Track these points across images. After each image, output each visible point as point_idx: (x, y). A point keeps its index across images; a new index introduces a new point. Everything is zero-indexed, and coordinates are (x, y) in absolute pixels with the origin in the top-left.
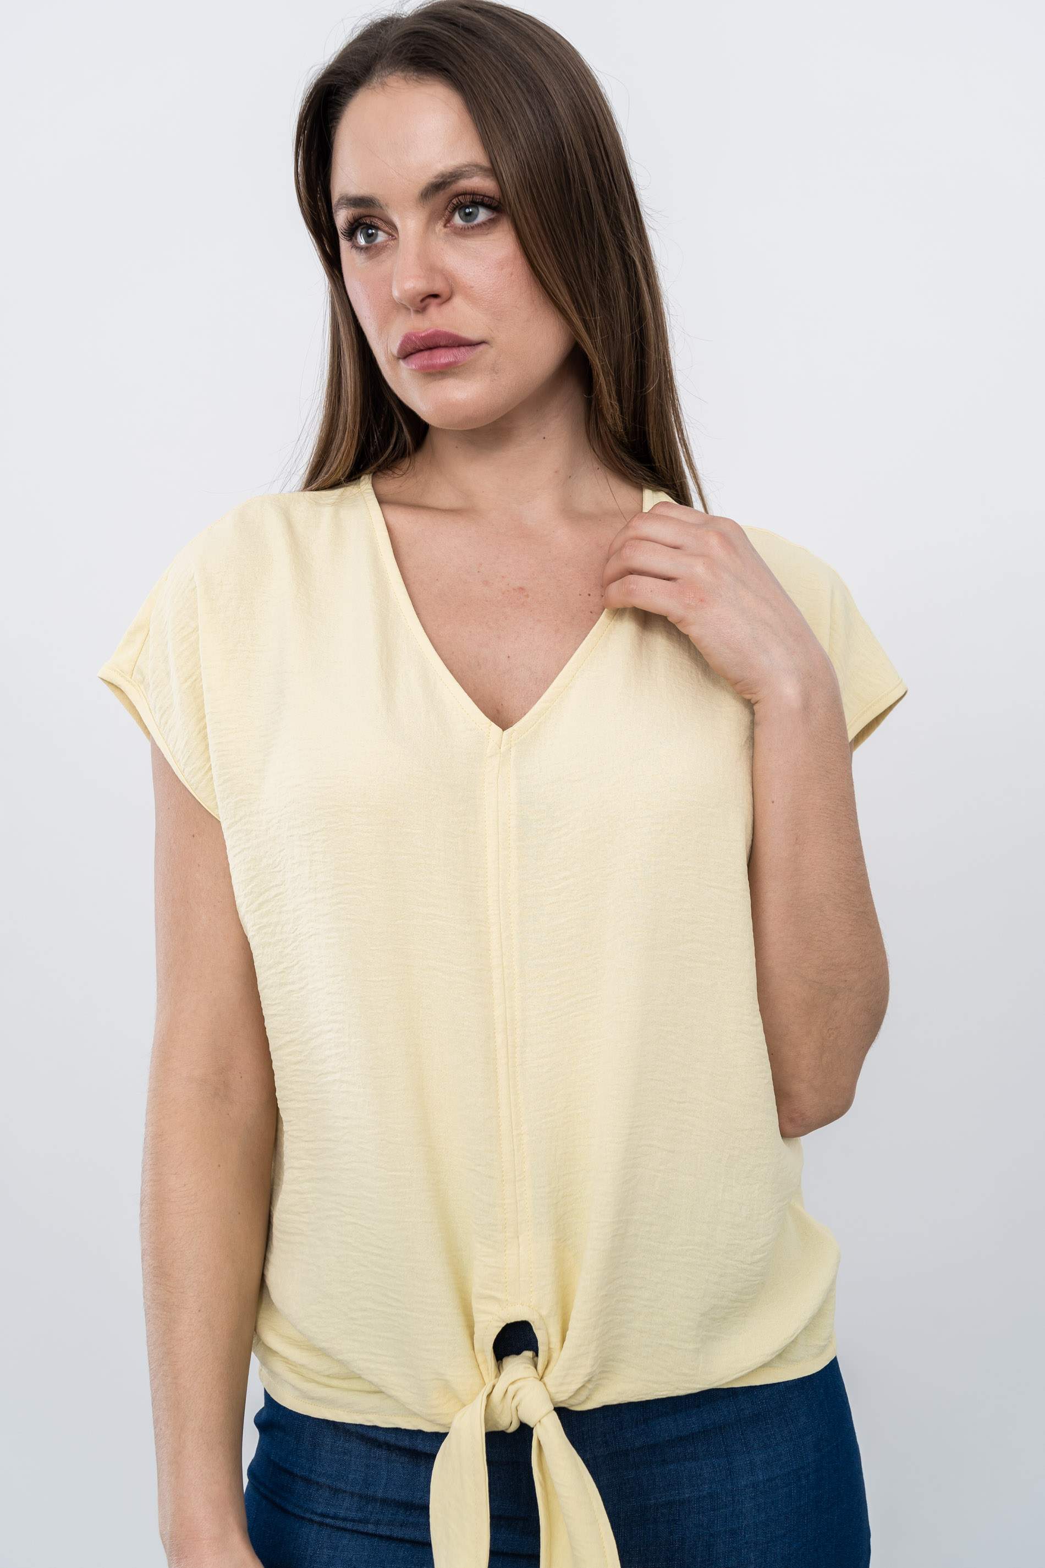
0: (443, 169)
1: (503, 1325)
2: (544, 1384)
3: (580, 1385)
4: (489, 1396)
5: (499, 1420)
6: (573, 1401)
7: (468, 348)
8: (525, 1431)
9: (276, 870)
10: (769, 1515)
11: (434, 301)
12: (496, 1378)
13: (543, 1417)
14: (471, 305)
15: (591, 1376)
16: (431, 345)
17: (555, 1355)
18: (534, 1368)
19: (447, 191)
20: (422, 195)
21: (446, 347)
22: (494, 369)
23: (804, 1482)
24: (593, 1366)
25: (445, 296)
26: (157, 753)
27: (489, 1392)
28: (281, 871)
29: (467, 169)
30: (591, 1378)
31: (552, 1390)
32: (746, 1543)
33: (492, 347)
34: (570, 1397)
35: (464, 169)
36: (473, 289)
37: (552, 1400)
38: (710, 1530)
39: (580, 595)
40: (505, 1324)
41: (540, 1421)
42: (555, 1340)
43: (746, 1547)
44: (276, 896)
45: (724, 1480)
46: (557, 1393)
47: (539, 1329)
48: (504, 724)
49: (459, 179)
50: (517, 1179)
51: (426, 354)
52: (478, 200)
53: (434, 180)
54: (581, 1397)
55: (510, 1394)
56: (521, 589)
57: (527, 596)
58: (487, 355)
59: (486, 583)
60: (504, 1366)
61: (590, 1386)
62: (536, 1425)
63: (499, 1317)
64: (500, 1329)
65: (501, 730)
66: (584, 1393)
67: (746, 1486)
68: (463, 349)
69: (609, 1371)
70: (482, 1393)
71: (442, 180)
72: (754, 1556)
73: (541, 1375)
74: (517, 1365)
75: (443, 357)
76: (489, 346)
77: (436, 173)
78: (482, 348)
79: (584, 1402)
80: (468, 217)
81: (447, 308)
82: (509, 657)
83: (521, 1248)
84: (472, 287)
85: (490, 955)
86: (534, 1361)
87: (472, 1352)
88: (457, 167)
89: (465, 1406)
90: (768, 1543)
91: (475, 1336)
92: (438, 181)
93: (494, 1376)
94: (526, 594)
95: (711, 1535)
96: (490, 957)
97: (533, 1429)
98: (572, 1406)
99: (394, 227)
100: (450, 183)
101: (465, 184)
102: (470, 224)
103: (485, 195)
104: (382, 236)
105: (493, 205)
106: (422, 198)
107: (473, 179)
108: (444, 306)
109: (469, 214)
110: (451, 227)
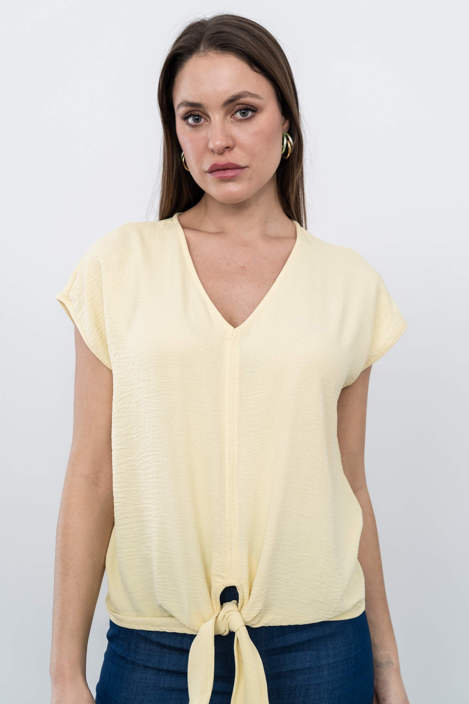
0: (234, 94)
1: (224, 587)
2: (241, 614)
3: (255, 615)
4: (217, 617)
5: (220, 629)
6: (253, 623)
7: (241, 169)
8: (232, 634)
9: (129, 384)
10: (334, 678)
11: (228, 150)
12: (220, 610)
13: (240, 628)
14: (242, 151)
15: (261, 611)
16: (225, 168)
17: (246, 601)
18: (236, 607)
19: (234, 102)
21: (231, 169)
22: (250, 179)
23: (350, 664)
24: (262, 606)
25: (231, 148)
26: (77, 331)
27: (217, 615)
28: (132, 384)
29: (244, 94)
30: (261, 612)
31: (244, 616)
32: (324, 689)
33: (250, 169)
34: (252, 620)
35: (243, 94)
36: (244, 145)
37: (244, 621)
38: (308, 682)
39: (269, 272)
40: (225, 587)
41: (238, 629)
42: (246, 595)
43: (323, 691)
44: (128, 395)
45: (315, 661)
46: (246, 618)
47: (240, 590)
48: (235, 325)
49: (240, 98)
50: (232, 524)
51: (222, 172)
52: (248, 108)
53: (230, 98)
54: (256, 621)
55: (226, 617)
56: (243, 267)
57: (246, 270)
58: (247, 173)
59: (228, 264)
60: (224, 606)
61: (260, 615)
62: (236, 631)
63: (223, 584)
64: (223, 589)
65: (233, 328)
66: (258, 618)
67: (325, 664)
68: (238, 170)
69: (268, 610)
70: (214, 616)
71: (234, 98)
72: (326, 695)
73: (240, 610)
74: (230, 606)
75: (230, 173)
77: (231, 95)
78: (246, 169)
79: (257, 623)
80: (244, 114)
81: (232, 152)
82: (237, 296)
83: (233, 554)
84: (243, 144)
85: (225, 425)
86: (237, 604)
87: (210, 599)
88: (240, 93)
89: (206, 622)
90: (333, 690)
91: (212, 592)
92: (232, 98)
93: (219, 610)
94: (245, 269)
95: (309, 685)
96: (225, 426)
97: (235, 633)
98: (253, 625)
99: (209, 117)
100: (236, 99)
101: (243, 100)
102: (244, 118)
103: (252, 106)
104: (203, 120)
105: (255, 110)
106: (224, 105)
107: (247, 98)
108: (230, 151)
109: (244, 113)
110: (234, 118)
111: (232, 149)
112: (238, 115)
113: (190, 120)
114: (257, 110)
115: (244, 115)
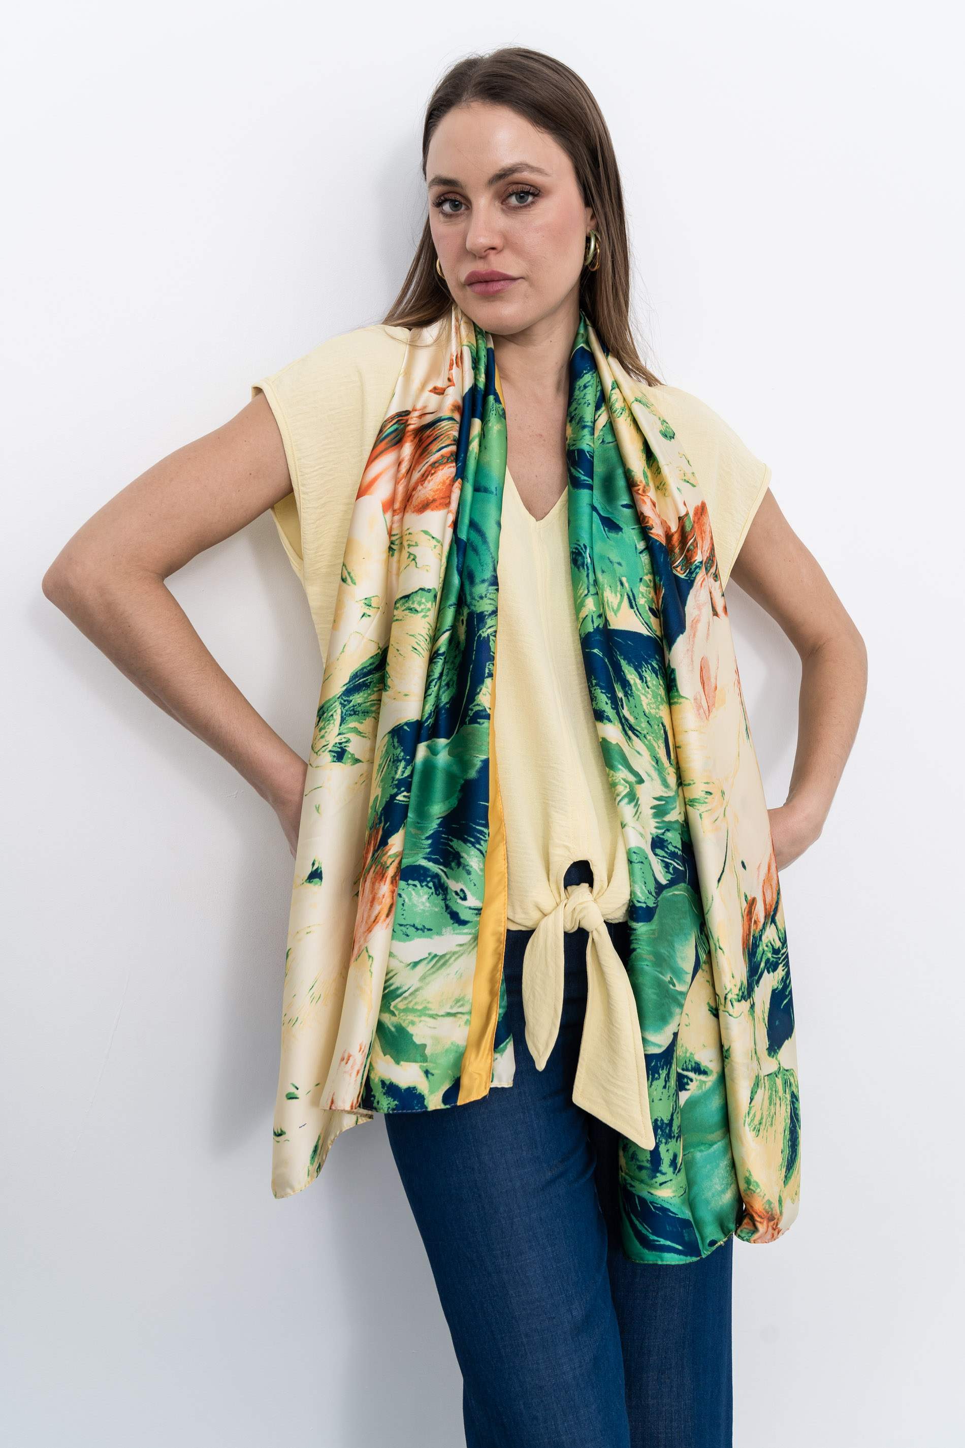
0: (506, 164)
7: (510, 281)
11: (493, 251)
13: (599, 926)
14: (515, 255)
16: (487, 280)
19: (505, 180)
20: (489, 182)
21: (495, 281)
22: (526, 297)
25: (499, 249)
29: (522, 165)
33: (525, 281)
35: (520, 166)
41: (596, 929)
49: (513, 172)
51: (484, 285)
52: (527, 189)
53: (497, 173)
58: (521, 286)
59: (520, 428)
62: (593, 931)
65: (537, 520)
68: (507, 282)
71: (503, 172)
75: (493, 287)
77: (499, 168)
78: (520, 281)
81: (500, 256)
88: (514, 165)
92: (501, 174)
97: (590, 933)
99: (470, 203)
100: (508, 175)
101: (517, 176)
102: (522, 205)
103: (531, 186)
104: (463, 208)
105: (536, 193)
106: (489, 185)
107: (524, 173)
108: (498, 255)
109: (522, 197)
110: (507, 204)
111: (501, 251)
112: (513, 201)
113: (447, 207)
114: (540, 193)
115: (522, 200)
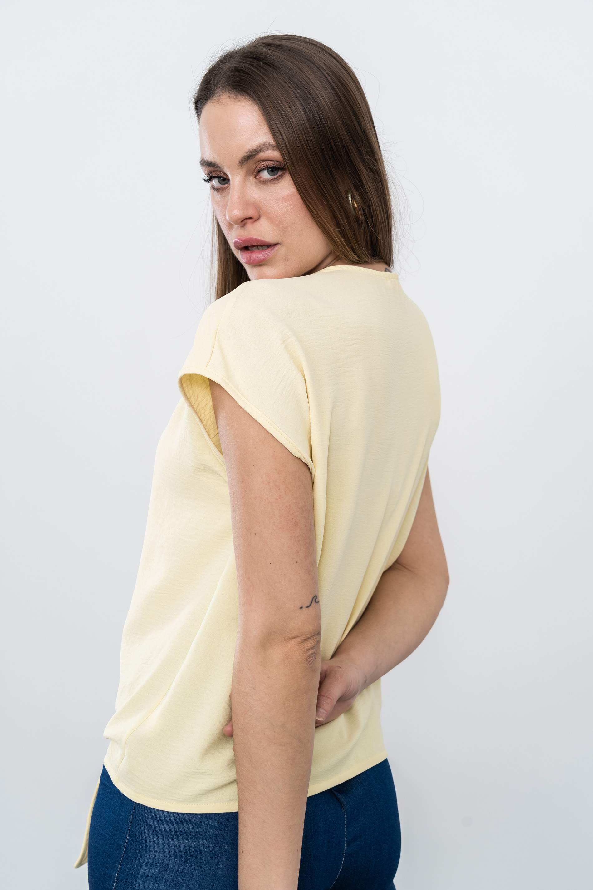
0: (250, 148)
7: (270, 248)
11: (249, 221)
14: (269, 223)
19: (254, 159)
20: (240, 162)
22: (286, 259)
25: (255, 218)
29: (264, 146)
33: (283, 247)
35: (262, 147)
49: (259, 152)
53: (246, 154)
58: (280, 251)
68: (267, 248)
71: (250, 154)
76: (281, 246)
77: (246, 151)
78: (277, 248)
81: (258, 224)
84: (270, 213)
88: (258, 146)
92: (248, 155)
101: (263, 155)
103: (277, 161)
106: (241, 164)
107: (267, 152)
108: (255, 223)
113: (215, 182)
